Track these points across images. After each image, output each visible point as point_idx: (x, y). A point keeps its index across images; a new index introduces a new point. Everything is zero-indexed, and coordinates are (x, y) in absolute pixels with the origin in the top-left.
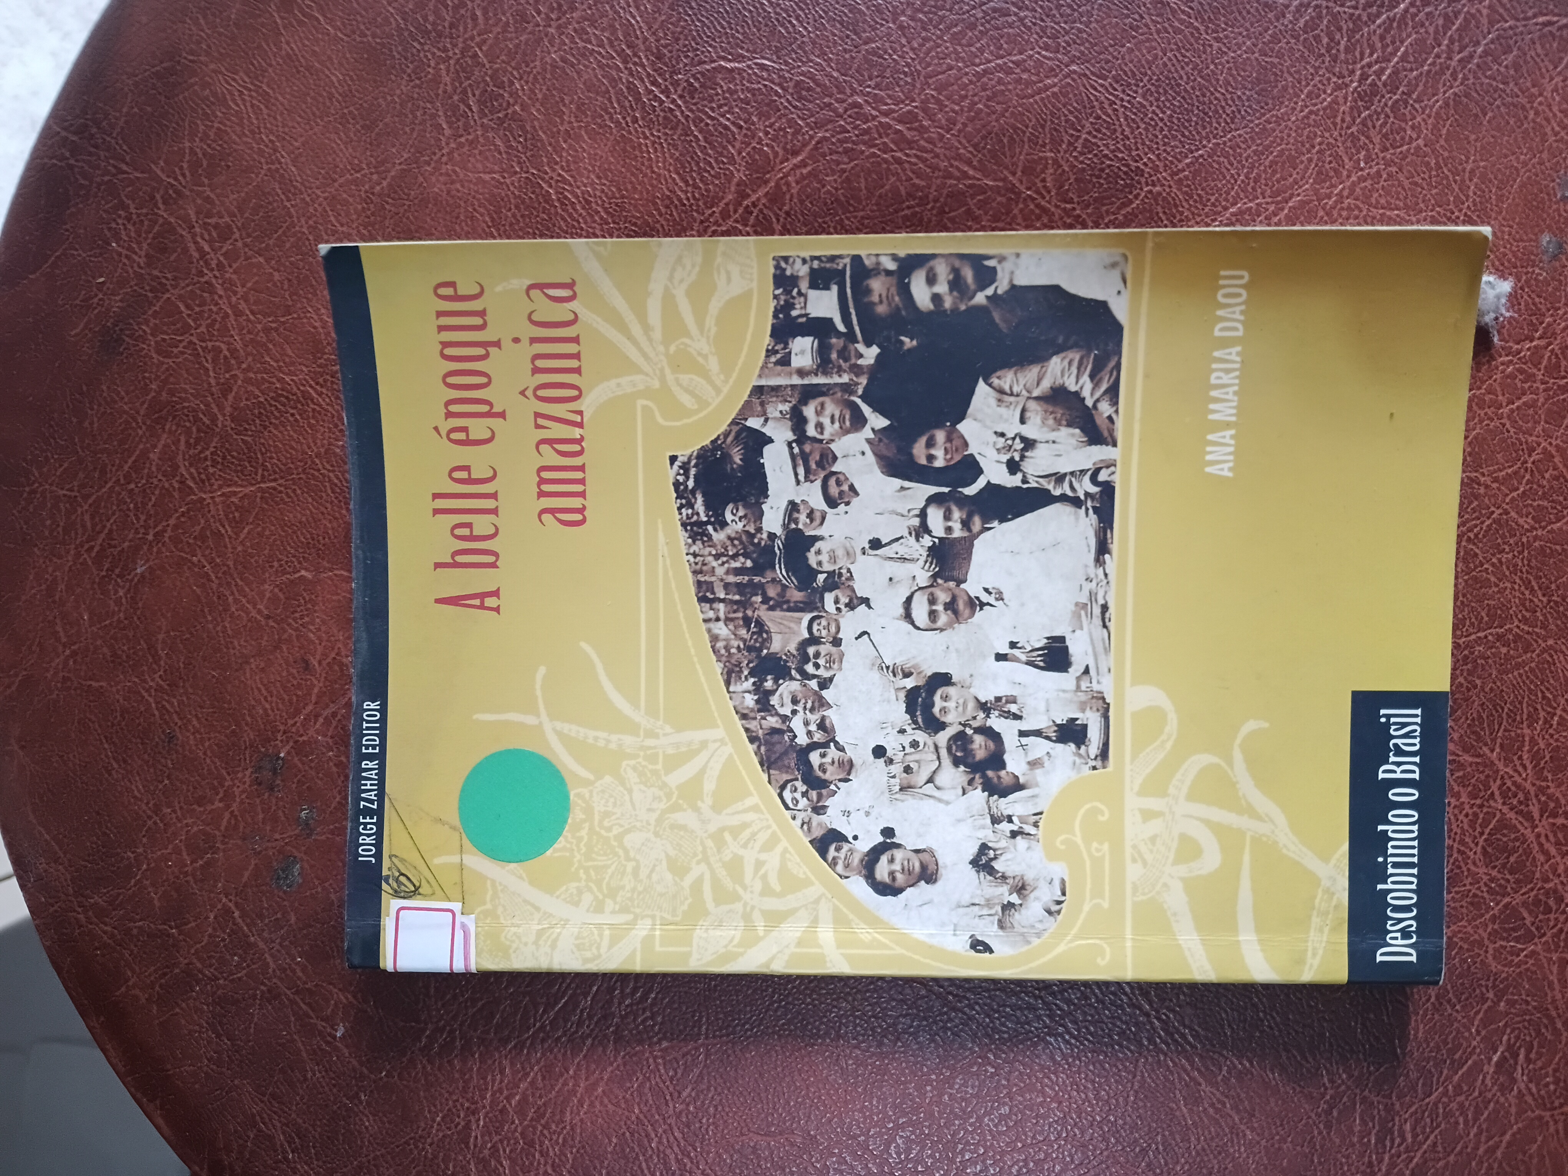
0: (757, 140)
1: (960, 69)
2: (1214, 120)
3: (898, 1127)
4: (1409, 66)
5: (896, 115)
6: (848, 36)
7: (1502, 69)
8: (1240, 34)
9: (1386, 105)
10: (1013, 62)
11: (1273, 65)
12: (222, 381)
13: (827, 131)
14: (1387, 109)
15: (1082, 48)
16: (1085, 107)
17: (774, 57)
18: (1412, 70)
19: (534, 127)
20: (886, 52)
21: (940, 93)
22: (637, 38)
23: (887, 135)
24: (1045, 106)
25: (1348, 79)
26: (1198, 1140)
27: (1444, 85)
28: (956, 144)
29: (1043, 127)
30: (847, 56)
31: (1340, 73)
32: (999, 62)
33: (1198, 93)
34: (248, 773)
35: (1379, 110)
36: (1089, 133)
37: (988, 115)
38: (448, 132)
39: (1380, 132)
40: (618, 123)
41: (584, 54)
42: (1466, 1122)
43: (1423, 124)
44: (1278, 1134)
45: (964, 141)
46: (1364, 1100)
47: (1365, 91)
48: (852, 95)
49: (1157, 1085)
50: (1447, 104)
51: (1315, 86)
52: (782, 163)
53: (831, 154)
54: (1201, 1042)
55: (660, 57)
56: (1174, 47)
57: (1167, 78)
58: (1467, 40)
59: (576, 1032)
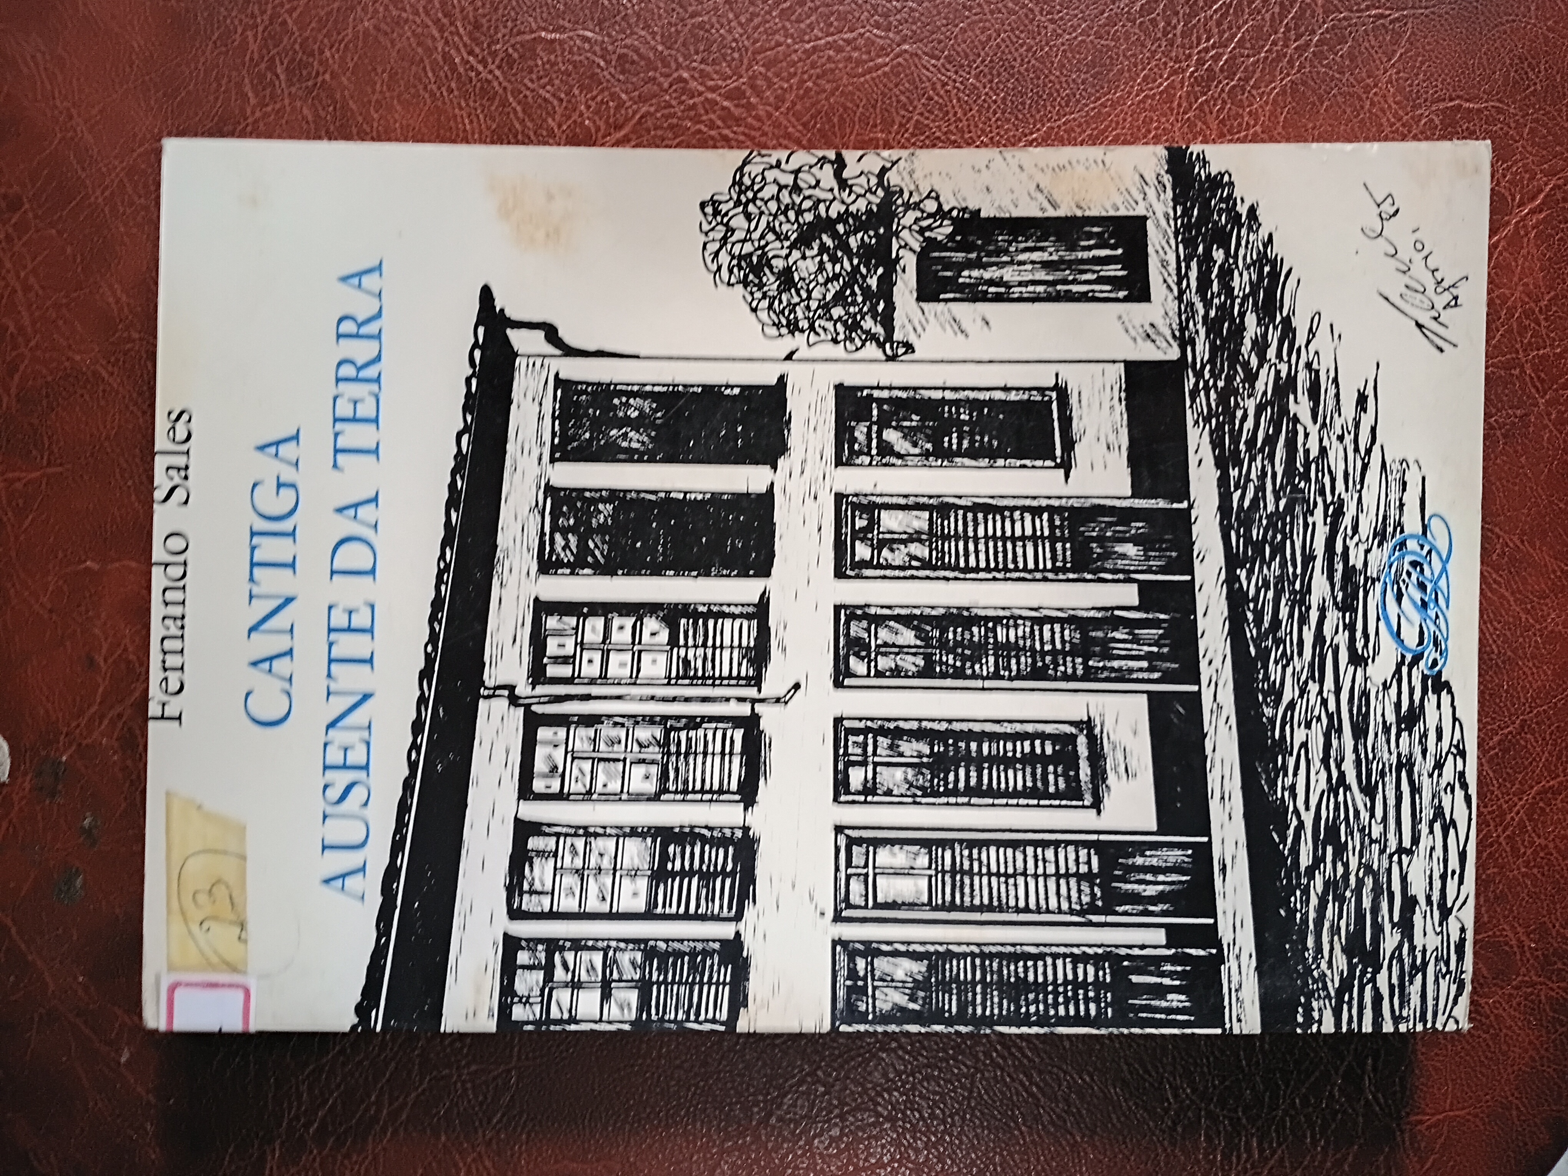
0: (578, 113)
1: (788, 46)
2: (1048, 104)
3: (721, 1152)
4: (1246, 52)
5: (723, 91)
6: (673, 10)
7: (1338, 59)
8: (1076, 15)
9: (1223, 90)
10: (844, 40)
11: (1109, 49)
12: (8, 359)
13: (651, 105)
14: (1224, 95)
15: (914, 27)
16: (917, 88)
17: (597, 29)
18: (1248, 56)
19: (343, 96)
20: (712, 27)
21: (768, 70)
22: (454, 7)
23: (714, 112)
24: (876, 85)
25: (1185, 64)
26: (1038, 1160)
27: (1281, 73)
28: (785, 122)
29: (874, 107)
30: (673, 29)
31: (1177, 57)
32: (830, 39)
33: (1031, 75)
34: (28, 778)
35: (1216, 95)
36: (921, 114)
37: (818, 93)
38: (253, 101)
39: (1217, 117)
40: (432, 94)
41: (398, 22)
42: (1313, 1137)
43: (1260, 110)
44: (1121, 1151)
45: (793, 120)
46: (1210, 1115)
47: (1202, 76)
48: (677, 70)
49: (994, 1102)
50: (1284, 91)
51: (1151, 69)
52: (604, 137)
53: (655, 129)
54: (1039, 1056)
55: (477, 26)
56: (1009, 28)
57: (1001, 59)
58: (1303, 29)
59: (379, 1055)
